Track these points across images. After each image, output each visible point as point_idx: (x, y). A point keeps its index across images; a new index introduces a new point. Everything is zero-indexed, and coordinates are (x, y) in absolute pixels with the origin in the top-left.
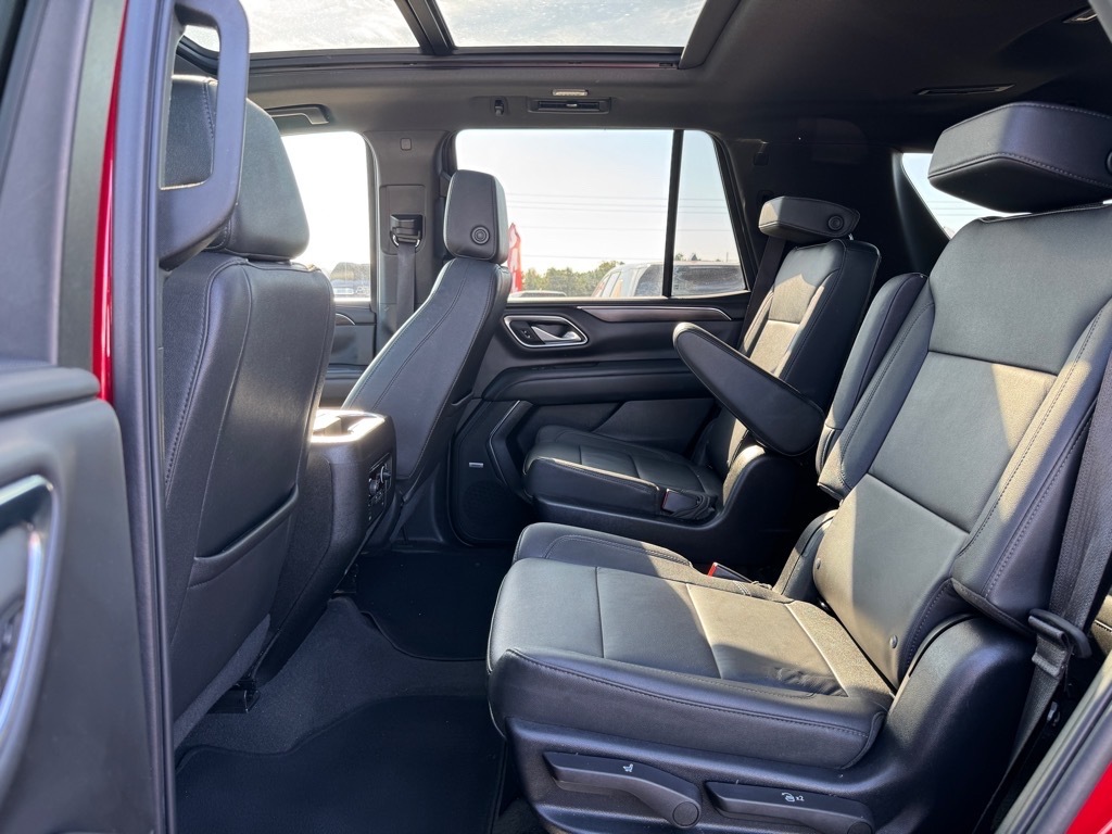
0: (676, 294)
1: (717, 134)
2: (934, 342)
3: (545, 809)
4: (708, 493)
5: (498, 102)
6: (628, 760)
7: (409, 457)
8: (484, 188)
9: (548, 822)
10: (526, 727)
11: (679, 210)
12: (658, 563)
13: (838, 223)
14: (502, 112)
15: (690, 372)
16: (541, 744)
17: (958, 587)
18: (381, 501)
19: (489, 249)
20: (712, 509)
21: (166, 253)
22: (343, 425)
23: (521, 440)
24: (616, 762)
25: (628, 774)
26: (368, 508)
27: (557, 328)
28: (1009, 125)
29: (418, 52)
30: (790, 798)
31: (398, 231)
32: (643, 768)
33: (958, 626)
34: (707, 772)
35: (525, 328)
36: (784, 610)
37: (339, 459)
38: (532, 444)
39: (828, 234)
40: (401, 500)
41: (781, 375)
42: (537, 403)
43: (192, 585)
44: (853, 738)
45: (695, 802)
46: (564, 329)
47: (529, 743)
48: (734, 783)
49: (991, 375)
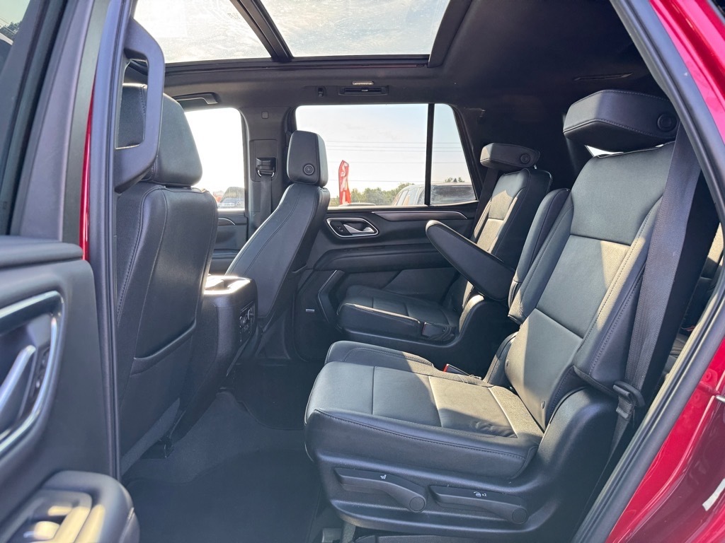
0: (434, 203)
1: (454, 106)
2: (573, 230)
3: (336, 503)
4: (451, 324)
5: (320, 89)
6: (383, 473)
7: (266, 305)
8: (312, 140)
9: (338, 510)
10: (324, 454)
11: (433, 150)
12: (411, 363)
13: (527, 159)
14: (323, 95)
15: (437, 251)
16: (334, 464)
17: (576, 370)
18: (247, 331)
19: (314, 178)
20: (453, 335)
21: (119, 183)
22: (225, 285)
23: (338, 294)
24: (376, 474)
25: (383, 480)
26: (240, 335)
27: (360, 225)
28: (601, 103)
29: (271, 60)
30: (478, 494)
31: (261, 167)
32: (392, 477)
33: (577, 393)
34: (431, 480)
35: (339, 225)
36: (487, 392)
37: (221, 304)
38: (344, 296)
39: (520, 166)
40: (261, 331)
41: (492, 252)
42: (348, 272)
43: (132, 374)
44: (516, 459)
45: (422, 497)
46: (364, 225)
47: (327, 463)
48: (446, 486)
49: (600, 247)
